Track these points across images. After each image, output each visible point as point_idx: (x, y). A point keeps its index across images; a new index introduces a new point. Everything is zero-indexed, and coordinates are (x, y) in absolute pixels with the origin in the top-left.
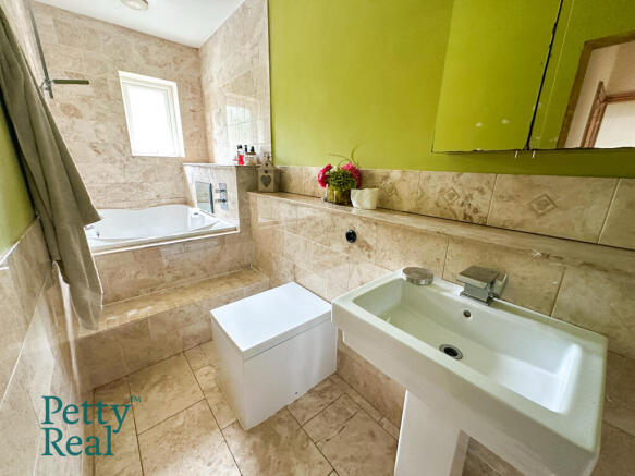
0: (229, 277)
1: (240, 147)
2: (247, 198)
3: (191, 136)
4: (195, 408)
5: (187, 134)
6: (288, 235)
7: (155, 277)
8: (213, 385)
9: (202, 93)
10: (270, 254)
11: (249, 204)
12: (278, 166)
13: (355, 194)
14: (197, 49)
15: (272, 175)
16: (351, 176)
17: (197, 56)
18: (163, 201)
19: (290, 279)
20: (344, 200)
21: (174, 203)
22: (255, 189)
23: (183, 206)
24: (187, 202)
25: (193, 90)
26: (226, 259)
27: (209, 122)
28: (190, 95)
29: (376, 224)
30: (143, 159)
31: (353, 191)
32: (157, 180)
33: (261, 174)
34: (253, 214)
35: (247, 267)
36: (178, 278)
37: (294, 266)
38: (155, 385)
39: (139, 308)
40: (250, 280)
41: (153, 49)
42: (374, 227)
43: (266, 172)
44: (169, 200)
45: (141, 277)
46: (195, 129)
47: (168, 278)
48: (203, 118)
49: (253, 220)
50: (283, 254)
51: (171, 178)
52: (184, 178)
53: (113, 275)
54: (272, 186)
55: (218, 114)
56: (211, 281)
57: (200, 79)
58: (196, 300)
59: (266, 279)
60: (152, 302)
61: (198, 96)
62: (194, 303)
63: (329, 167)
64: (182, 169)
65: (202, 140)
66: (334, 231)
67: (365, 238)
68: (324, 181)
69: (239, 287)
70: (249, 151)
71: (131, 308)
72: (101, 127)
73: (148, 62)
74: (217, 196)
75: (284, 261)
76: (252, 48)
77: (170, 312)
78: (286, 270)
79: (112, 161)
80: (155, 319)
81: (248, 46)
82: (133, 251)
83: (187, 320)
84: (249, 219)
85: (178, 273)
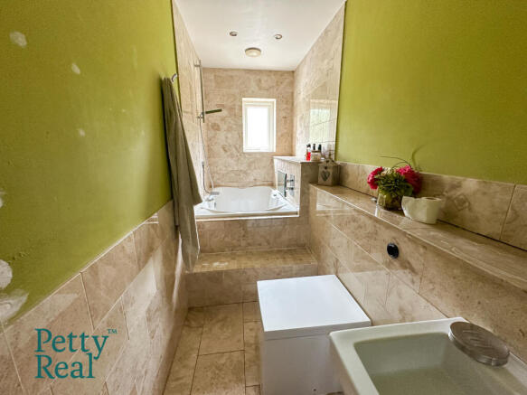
0: (286, 252)
1: (309, 146)
2: (308, 189)
3: (282, 135)
4: (236, 354)
5: (279, 134)
6: (334, 229)
7: (234, 241)
8: (252, 341)
9: (293, 104)
10: (320, 242)
11: (309, 194)
12: (338, 162)
13: (408, 203)
14: (293, 72)
15: (330, 171)
16: (406, 181)
17: (293, 77)
18: (258, 183)
19: (332, 270)
20: (394, 207)
21: (263, 185)
22: (315, 182)
23: (269, 188)
24: (272, 185)
25: (287, 103)
26: (285, 237)
27: (295, 125)
28: (285, 106)
29: (424, 247)
30: (250, 154)
31: (405, 198)
32: (255, 168)
33: (321, 169)
34: (311, 204)
35: (303, 247)
36: (249, 244)
37: (337, 261)
38: (218, 321)
39: (221, 262)
40: (301, 260)
41: (264, 78)
42: (422, 250)
43: (326, 168)
44: (262, 183)
45: (226, 239)
46: (285, 131)
47: (243, 243)
48: (292, 121)
49: (311, 208)
50: (329, 245)
51: (264, 167)
52: (273, 167)
53: (212, 235)
54: (330, 180)
55: (302, 118)
56: (271, 252)
57: (292, 93)
58: (257, 266)
59: (314, 262)
60: (229, 259)
61: (289, 106)
62: (253, 269)
63: (380, 170)
64: (272, 161)
65: (289, 138)
66: (375, 239)
67: (409, 259)
68: (374, 183)
69: (291, 264)
70: (317, 149)
71: (216, 261)
72: (229, 135)
73: (260, 89)
74: (289, 185)
75: (329, 251)
76: (328, 63)
77: (237, 271)
78: (330, 261)
79: (232, 156)
80: (227, 273)
81: (326, 62)
82: (225, 221)
83: (248, 280)
84: (308, 207)
85: (249, 241)
